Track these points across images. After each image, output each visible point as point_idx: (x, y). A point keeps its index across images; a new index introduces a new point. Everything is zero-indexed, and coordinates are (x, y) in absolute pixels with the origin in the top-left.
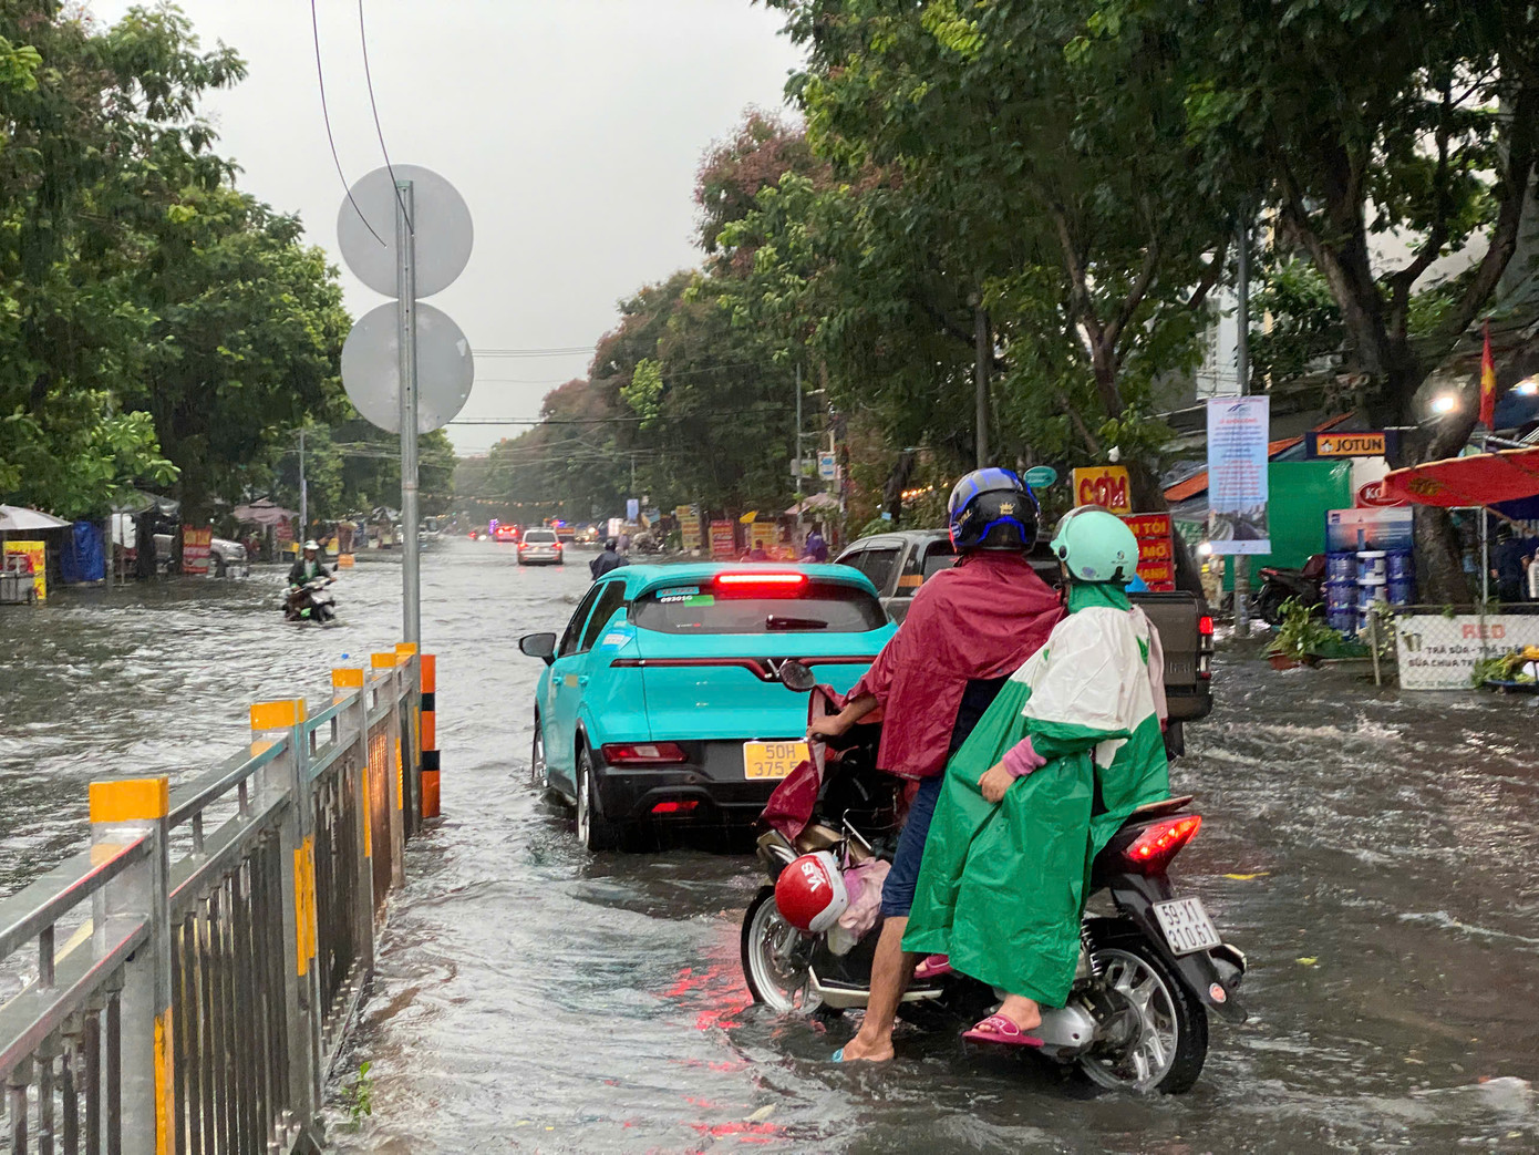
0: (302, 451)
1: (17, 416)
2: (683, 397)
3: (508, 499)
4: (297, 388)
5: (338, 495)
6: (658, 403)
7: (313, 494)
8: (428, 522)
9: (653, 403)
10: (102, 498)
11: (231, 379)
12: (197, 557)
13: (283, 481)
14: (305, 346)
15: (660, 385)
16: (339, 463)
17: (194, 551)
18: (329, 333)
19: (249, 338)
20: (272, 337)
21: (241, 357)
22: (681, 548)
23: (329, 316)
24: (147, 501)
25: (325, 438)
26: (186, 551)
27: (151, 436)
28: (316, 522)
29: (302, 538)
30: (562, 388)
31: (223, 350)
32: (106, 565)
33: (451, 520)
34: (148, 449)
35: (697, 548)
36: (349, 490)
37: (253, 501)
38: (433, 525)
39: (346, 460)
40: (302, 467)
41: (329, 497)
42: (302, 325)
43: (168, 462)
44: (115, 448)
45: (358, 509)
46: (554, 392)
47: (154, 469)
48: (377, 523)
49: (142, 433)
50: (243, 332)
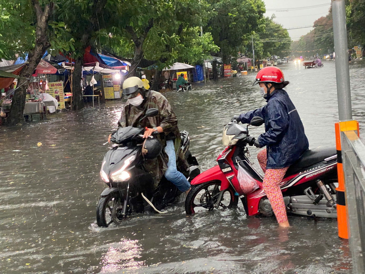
0: (253, 42)
1: (174, 36)
2: (358, 14)
3: (306, 50)
4: (250, 23)
5: (262, 53)
6: (350, 17)
7: (257, 53)
8: (285, 59)
9: (348, 17)
10: (200, 58)
11: (233, 22)
12: (228, 72)
13: (248, 51)
14: (252, 11)
15: (351, 12)
16: (262, 45)
17: (227, 71)
18: (258, 7)
19: (237, 10)
20: (243, 9)
21: (235, 16)
22: (356, 58)
23: (258, 2)
24: (213, 58)
25: (258, 38)
26: (225, 71)
27: (212, 39)
28: (257, 61)
29: (254, 65)
30: (318, 19)
31: (230, 14)
32: (204, 77)
33: (290, 58)
34: (211, 43)
35: (361, 57)
36: (265, 52)
37: (241, 57)
38: (286, 59)
39: (264, 43)
40: (253, 46)
41: (260, 54)
42: (251, 4)
43: (217, 46)
44: (202, 43)
45: (268, 56)
46: (316, 21)
47: (214, 48)
48: (273, 60)
49: (209, 38)
50: (235, 8)
